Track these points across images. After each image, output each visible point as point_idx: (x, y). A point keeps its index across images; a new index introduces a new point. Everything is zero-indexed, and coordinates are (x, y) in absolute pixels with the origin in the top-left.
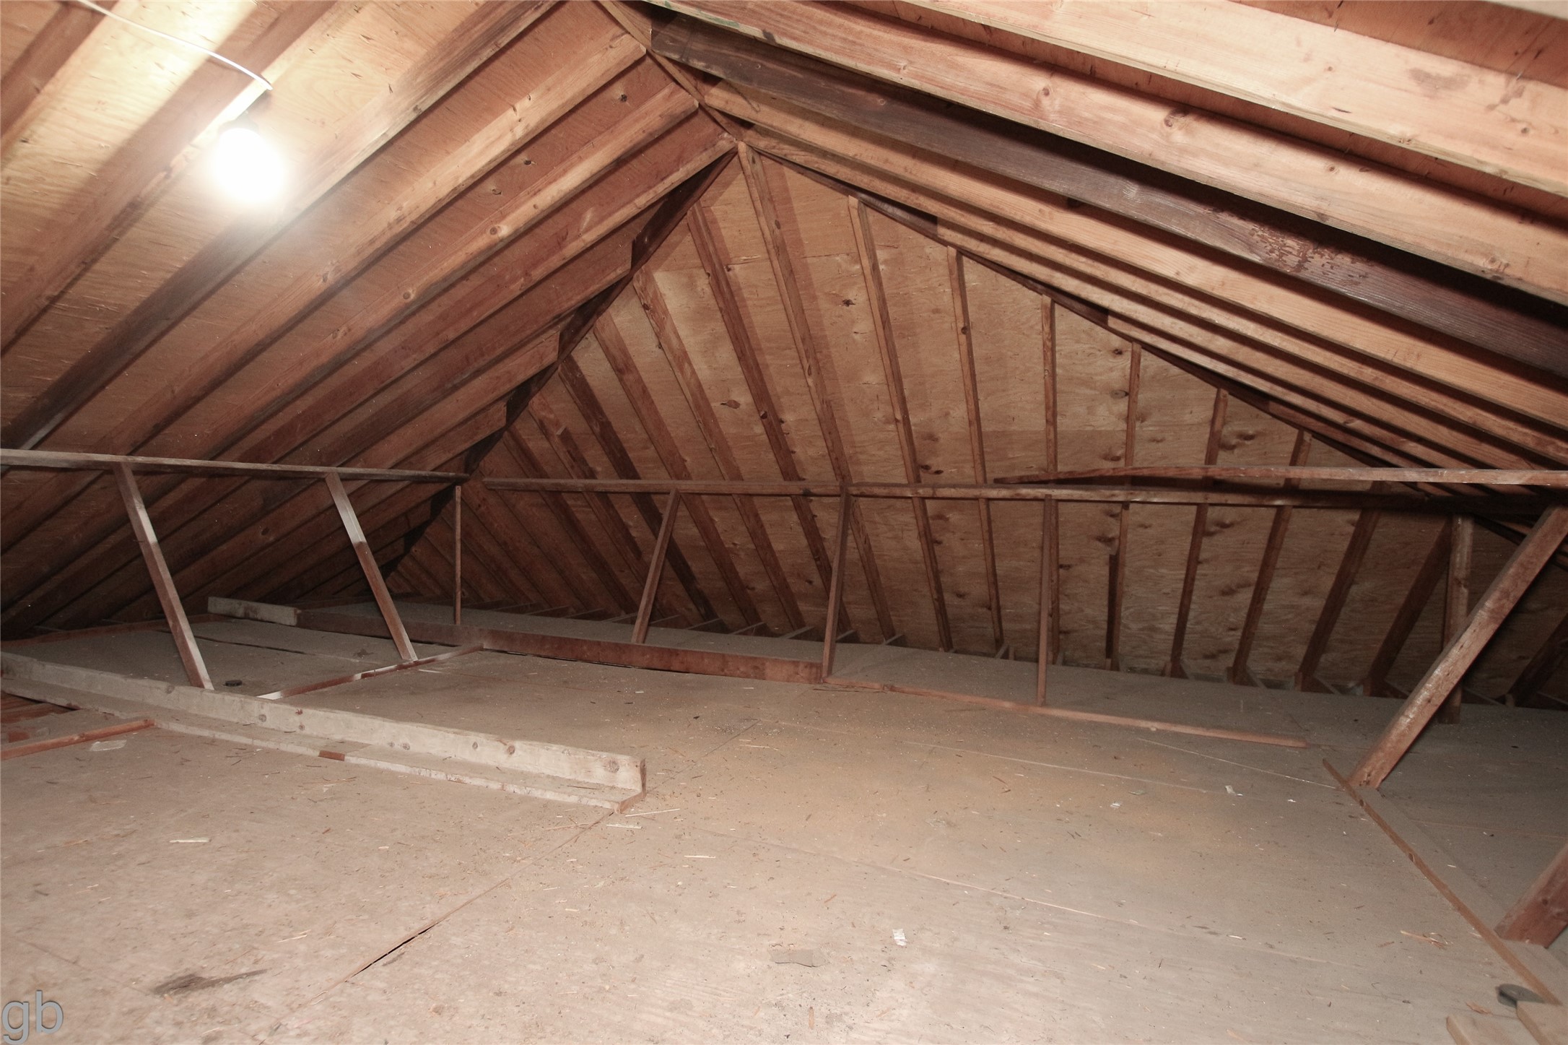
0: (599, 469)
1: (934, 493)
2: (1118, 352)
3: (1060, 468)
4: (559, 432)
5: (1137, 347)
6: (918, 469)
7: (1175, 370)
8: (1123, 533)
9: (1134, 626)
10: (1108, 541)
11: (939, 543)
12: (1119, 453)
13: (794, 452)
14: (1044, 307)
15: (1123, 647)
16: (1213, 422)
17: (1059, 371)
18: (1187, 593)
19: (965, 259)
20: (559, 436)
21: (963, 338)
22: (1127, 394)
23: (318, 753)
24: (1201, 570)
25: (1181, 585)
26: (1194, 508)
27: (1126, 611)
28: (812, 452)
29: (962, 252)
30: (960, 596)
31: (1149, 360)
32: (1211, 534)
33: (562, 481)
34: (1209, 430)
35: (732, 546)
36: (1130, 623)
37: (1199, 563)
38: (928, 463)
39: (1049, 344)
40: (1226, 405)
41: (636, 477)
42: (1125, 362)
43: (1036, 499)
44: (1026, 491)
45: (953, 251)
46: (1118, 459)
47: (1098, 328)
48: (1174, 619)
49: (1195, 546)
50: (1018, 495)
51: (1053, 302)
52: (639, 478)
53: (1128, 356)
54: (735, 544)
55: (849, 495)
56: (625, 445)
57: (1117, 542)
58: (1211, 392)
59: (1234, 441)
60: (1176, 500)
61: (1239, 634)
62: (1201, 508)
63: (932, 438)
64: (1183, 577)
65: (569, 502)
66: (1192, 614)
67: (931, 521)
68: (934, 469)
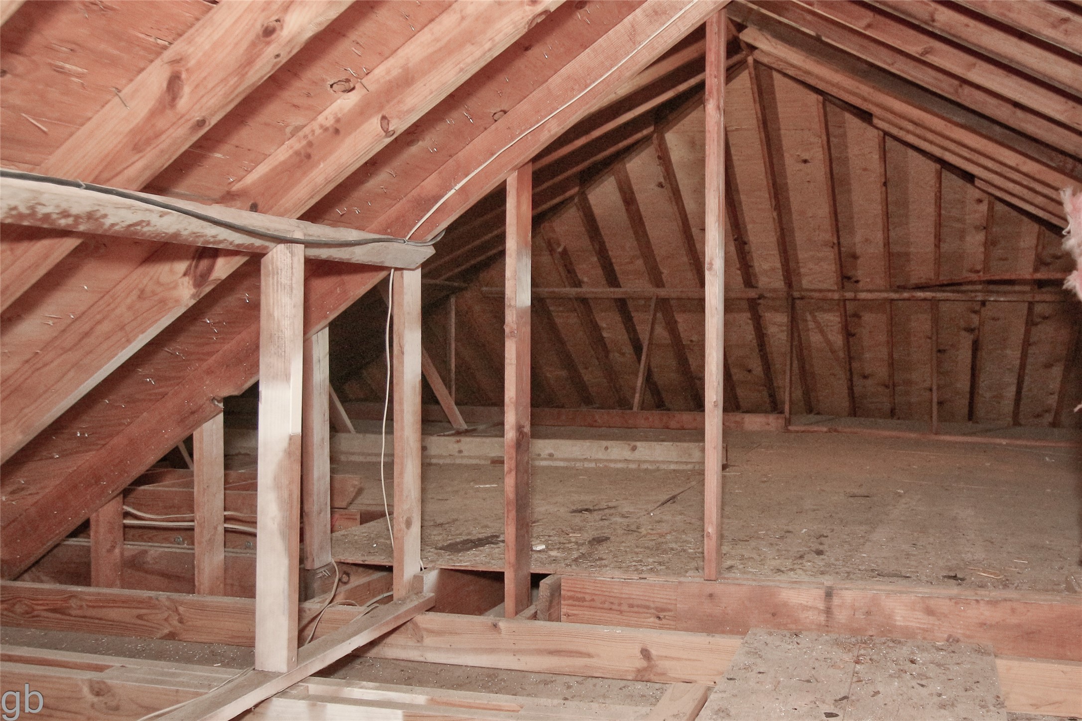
0: (586, 279)
1: (855, 296)
2: (980, 201)
3: (941, 278)
4: (560, 250)
5: (992, 199)
6: (846, 278)
7: (1014, 213)
8: (982, 323)
9: (988, 395)
10: (970, 330)
11: (853, 335)
12: (979, 267)
13: (751, 266)
14: (936, 170)
15: (981, 411)
16: (1037, 246)
17: (943, 212)
18: (1023, 366)
19: (887, 137)
20: (559, 253)
21: (884, 188)
22: (985, 228)
23: (489, 462)
24: (1032, 350)
25: (1018, 362)
26: (1026, 304)
27: (984, 382)
28: (766, 266)
29: (886, 133)
30: (865, 377)
31: (999, 207)
32: (1037, 324)
33: (556, 290)
34: (1034, 252)
35: (689, 342)
36: (985, 393)
37: (1030, 345)
38: (850, 274)
39: (938, 194)
40: (1044, 236)
41: (619, 286)
42: (984, 207)
43: (925, 299)
44: (920, 294)
45: (881, 133)
46: (978, 272)
47: (969, 185)
48: (1013, 389)
49: (1028, 332)
50: (914, 297)
51: (942, 168)
52: (620, 287)
53: (986, 203)
54: (691, 341)
55: (794, 299)
56: (614, 260)
57: (977, 331)
58: (1036, 227)
59: (1049, 260)
60: (1015, 299)
61: (1056, 397)
62: (1031, 304)
63: (855, 257)
64: (1019, 355)
65: (551, 308)
66: (1026, 384)
67: (848, 318)
68: (854, 279)
